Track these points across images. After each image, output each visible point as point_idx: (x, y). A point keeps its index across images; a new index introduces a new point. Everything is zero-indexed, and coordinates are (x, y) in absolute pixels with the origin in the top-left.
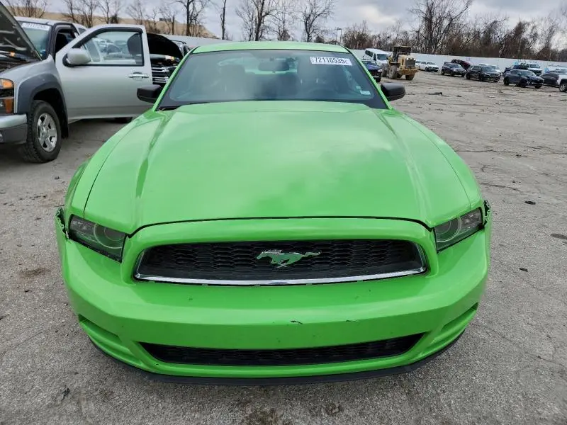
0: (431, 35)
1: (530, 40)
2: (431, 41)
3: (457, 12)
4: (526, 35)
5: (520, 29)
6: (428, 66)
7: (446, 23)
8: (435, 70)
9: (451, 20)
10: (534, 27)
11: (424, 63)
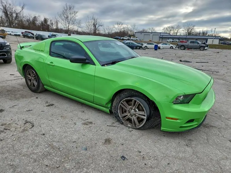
0: (9, 20)
1: (51, 25)
2: (10, 23)
3: (19, 11)
4: (49, 23)
5: (46, 20)
6: (15, 33)
7: (14, 15)
8: (19, 35)
9: (17, 14)
10: (51, 21)
11: (13, 32)
